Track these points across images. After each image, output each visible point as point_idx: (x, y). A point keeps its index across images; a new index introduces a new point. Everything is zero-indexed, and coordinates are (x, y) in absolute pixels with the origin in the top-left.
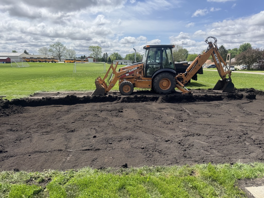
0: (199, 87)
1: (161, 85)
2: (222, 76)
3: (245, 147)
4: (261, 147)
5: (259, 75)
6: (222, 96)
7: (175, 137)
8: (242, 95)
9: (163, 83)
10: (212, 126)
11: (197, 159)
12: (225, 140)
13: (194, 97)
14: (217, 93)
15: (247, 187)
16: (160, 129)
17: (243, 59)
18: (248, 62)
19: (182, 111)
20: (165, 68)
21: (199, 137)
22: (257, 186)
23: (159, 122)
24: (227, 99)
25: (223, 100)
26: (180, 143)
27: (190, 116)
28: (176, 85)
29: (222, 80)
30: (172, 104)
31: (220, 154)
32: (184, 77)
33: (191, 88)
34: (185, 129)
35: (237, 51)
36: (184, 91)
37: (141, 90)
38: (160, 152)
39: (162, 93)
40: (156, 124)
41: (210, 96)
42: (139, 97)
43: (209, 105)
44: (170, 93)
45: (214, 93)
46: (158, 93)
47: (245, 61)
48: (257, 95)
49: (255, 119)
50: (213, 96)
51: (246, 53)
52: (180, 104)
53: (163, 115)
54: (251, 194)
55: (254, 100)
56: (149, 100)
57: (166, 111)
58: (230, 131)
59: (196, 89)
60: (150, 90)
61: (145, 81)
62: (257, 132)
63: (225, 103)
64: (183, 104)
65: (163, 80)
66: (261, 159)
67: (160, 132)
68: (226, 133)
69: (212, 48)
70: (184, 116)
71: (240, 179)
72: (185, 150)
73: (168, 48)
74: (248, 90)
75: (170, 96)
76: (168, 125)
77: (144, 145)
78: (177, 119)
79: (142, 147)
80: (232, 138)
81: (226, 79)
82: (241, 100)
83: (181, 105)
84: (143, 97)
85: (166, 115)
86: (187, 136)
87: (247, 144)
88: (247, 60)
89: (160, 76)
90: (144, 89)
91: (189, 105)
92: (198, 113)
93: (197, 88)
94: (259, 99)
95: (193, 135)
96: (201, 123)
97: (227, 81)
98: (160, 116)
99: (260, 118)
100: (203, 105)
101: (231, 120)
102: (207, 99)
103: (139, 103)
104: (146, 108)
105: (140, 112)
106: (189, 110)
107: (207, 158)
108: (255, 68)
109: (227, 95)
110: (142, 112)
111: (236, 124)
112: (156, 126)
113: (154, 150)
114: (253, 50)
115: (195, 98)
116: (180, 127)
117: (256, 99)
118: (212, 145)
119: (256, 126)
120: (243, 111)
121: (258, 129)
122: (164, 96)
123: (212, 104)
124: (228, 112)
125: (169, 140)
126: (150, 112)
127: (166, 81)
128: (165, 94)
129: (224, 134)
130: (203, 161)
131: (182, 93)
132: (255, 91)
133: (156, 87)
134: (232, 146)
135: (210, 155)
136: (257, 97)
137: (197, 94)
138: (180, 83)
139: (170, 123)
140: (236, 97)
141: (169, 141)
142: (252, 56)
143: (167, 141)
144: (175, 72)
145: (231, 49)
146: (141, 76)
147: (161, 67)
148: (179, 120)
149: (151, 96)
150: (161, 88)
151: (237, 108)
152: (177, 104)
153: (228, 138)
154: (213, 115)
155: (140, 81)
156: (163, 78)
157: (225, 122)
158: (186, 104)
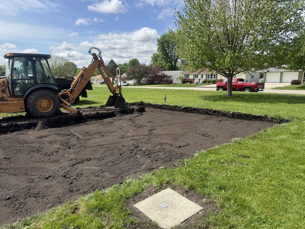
0: (91, 104)
1: (39, 106)
2: (112, 91)
3: (136, 161)
4: (150, 157)
5: (147, 89)
6: (115, 112)
7: (59, 170)
8: (133, 109)
9: (41, 103)
10: (104, 146)
11: (86, 190)
12: (118, 158)
13: (84, 116)
14: (110, 110)
15: (135, 204)
16: (38, 165)
17: (133, 74)
18: (138, 76)
19: (70, 136)
20: (41, 84)
21: (89, 163)
22: (144, 200)
23: (38, 156)
24: (120, 115)
25: (116, 116)
26: (65, 176)
27: (81, 139)
28: (61, 104)
29: (112, 95)
30: (58, 128)
31: (112, 176)
32: (69, 94)
33: (81, 107)
34: (73, 156)
35: (127, 66)
36: (72, 111)
37: (10, 115)
38: (36, 196)
39: (42, 117)
40: (33, 159)
41: (102, 113)
42: (6, 126)
43: (102, 123)
44: (53, 115)
45: (107, 110)
46: (36, 118)
47: (135, 76)
48: (146, 108)
49: (145, 130)
50: (105, 113)
51: (135, 68)
52: (67, 127)
53: (44, 145)
54: (138, 210)
55: (144, 113)
56: (23, 128)
57: (48, 139)
58: (123, 147)
59: (86, 107)
60: (24, 114)
61: (13, 102)
62: (147, 143)
63: (118, 119)
64: (72, 126)
65: (41, 99)
66: (150, 169)
67: (38, 169)
68: (118, 151)
69: (97, 60)
70: (73, 141)
71: (128, 198)
72: (72, 183)
73: (42, 58)
74: (138, 104)
75: (54, 119)
76: (51, 157)
77: (11, 193)
78: (63, 146)
79: (8, 197)
80: (125, 154)
81: (117, 94)
82: (132, 114)
83: (69, 128)
84: (11, 126)
85: (48, 145)
86: (75, 165)
87: (139, 157)
88: (137, 75)
89: (36, 94)
90: (14, 115)
91: (78, 127)
92: (90, 134)
93: (88, 106)
94: (148, 111)
95: (82, 162)
96: (92, 145)
97: (117, 96)
98: (40, 147)
99: (149, 128)
100: (95, 124)
101: (123, 136)
102: (99, 117)
103: (6, 135)
104: (17, 140)
105: (8, 147)
106: (79, 132)
107: (98, 185)
108: (144, 83)
109: (120, 110)
110: (11, 147)
111: (129, 139)
112: (32, 162)
113: (28, 195)
114: (141, 65)
115: (86, 117)
116: (66, 156)
117: (145, 112)
118: (104, 168)
119: (146, 137)
120: (134, 125)
121: (147, 139)
122: (46, 120)
123: (105, 122)
124: (121, 128)
125: (51, 175)
126: (25, 145)
127: (45, 100)
128: (46, 117)
129: (116, 152)
130: (93, 189)
131: (69, 113)
132: (144, 104)
133: (31, 110)
134: (124, 163)
135: (101, 180)
136: (146, 109)
137: (87, 113)
138: (66, 101)
139: (53, 154)
140: (128, 111)
141: (50, 177)
142: (140, 71)
143: (47, 178)
144: (56, 88)
145: (122, 64)
146: (5, 96)
147: (36, 83)
148: (66, 147)
149: (26, 122)
150: (39, 110)
151: (129, 123)
152: (63, 128)
153: (120, 155)
154: (105, 134)
155: (5, 103)
156: (40, 97)
157: (118, 139)
158: (75, 126)
